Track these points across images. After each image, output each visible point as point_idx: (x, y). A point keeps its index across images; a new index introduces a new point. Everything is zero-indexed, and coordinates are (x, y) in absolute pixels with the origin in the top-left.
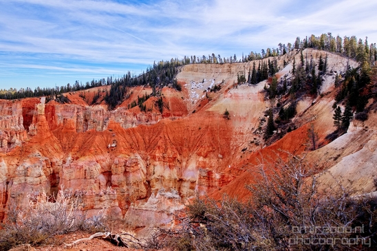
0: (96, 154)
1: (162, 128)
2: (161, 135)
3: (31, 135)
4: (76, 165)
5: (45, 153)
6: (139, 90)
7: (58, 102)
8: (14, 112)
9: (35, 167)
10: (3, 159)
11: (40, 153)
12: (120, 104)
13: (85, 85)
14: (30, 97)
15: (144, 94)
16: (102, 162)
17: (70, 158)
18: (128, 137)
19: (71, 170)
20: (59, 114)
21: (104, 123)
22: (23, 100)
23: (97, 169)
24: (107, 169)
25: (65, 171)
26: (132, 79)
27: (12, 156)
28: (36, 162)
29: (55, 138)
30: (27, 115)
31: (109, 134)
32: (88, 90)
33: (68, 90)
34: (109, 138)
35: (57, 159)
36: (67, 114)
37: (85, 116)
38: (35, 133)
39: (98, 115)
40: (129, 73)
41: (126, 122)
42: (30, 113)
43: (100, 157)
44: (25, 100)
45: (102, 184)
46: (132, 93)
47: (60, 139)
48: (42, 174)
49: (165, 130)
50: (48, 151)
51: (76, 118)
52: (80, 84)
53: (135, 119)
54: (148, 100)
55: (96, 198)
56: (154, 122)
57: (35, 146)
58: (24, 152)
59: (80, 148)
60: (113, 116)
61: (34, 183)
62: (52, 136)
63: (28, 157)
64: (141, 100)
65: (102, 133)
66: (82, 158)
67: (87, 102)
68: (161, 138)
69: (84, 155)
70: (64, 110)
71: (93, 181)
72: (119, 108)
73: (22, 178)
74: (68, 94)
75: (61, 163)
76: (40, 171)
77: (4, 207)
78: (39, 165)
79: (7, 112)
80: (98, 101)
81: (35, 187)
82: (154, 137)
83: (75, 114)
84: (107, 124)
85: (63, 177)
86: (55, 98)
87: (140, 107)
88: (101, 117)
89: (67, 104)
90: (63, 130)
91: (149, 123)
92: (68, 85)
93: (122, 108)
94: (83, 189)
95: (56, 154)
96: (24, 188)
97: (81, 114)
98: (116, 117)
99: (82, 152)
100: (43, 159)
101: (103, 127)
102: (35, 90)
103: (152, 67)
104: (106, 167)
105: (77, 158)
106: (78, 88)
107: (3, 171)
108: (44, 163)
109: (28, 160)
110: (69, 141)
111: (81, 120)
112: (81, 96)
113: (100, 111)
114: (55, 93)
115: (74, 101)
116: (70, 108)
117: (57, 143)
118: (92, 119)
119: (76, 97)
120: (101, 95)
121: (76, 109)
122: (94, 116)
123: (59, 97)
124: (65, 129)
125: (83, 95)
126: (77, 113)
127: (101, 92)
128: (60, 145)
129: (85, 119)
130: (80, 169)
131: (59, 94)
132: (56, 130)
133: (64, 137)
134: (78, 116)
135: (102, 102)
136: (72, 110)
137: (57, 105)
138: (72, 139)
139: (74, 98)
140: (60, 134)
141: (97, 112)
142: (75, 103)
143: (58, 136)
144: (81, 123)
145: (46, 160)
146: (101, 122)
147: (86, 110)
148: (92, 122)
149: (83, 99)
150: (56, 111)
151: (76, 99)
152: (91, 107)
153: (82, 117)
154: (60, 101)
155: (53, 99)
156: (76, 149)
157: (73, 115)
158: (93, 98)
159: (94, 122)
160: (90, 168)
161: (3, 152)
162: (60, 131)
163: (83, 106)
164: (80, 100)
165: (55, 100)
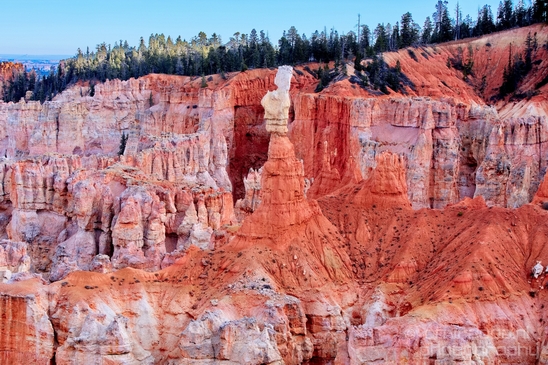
0: (481, 296)
3: (247, 211)
5: (290, 279)
7: (363, 85)
8: (205, 122)
9: (249, 327)
10: (143, 291)
11: (271, 281)
14: (261, 66)
17: (379, 306)
19: (379, 352)
20: (366, 135)
22: (235, 77)
25: (355, 352)
27: (175, 280)
28: (253, 311)
29: (326, 224)
30: (248, 135)
32: (483, 40)
33: (405, 38)
34: (540, 239)
35: (333, 305)
36: (396, 136)
37: (465, 146)
39: (519, 141)
42: (258, 130)
43: (498, 311)
47: (346, 229)
48: (274, 355)
50: (298, 272)
51: (427, 154)
57: (252, 251)
58: (214, 271)
59: (421, 272)
62: (315, 216)
63: (228, 291)
67: (480, 91)
69: (431, 298)
70: (386, 117)
74: (401, 54)
75: (344, 321)
78: (264, 320)
79: (180, 123)
80: (526, 86)
83: (426, 137)
86: (351, 70)
88: (530, 151)
89: (396, 96)
92: (406, 19)
95: (329, 288)
97: (451, 137)
99: (426, 286)
100: (278, 299)
102: (283, 41)
105: (407, 308)
106: (445, 32)
107: (143, 333)
108: (282, 318)
109: (226, 300)
110: (381, 241)
111: (448, 163)
112: (456, 64)
113: (528, 127)
114: (355, 52)
115: (428, 84)
116: (406, 113)
117: (336, 243)
118: (493, 157)
119: (436, 69)
120: (539, 62)
121: (430, 114)
122: (502, 147)
123: (367, 70)
124: (367, 194)
125: (465, 62)
126: (436, 134)
127: (540, 50)
128: (344, 252)
129: (468, 158)
130: (412, 350)
131: (369, 57)
132: (332, 195)
133: (363, 222)
134: (437, 144)
135: (542, 89)
136: (414, 120)
137: (360, 98)
138: (391, 231)
139: (426, 74)
140: (349, 211)
141: (513, 130)
142: (431, 94)
143: (341, 218)
144: (451, 173)
145: (288, 307)
146: (527, 170)
147: (471, 122)
148: (493, 172)
149: (464, 79)
150: (353, 123)
151: (433, 78)
152: (493, 109)
153: (453, 148)
154: (372, 81)
155: (345, 75)
156: (403, 274)
157: (420, 141)
158: (505, 73)
159: (499, 172)
160: (453, 351)
161: (149, 265)
162: (347, 198)
163: (459, 106)
164: (449, 80)
165: (352, 80)
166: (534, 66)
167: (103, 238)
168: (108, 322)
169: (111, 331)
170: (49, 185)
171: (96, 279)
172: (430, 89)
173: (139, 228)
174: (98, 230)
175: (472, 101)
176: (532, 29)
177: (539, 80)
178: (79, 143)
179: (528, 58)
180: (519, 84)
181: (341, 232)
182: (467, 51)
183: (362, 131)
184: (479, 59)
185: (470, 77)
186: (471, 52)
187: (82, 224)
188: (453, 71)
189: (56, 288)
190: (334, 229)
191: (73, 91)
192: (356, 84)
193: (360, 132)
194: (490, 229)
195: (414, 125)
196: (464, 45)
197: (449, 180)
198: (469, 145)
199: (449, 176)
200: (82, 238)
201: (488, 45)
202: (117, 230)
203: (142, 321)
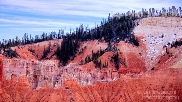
1: (122, 86)
2: (121, 94)
6: (92, 44)
7: (6, 56)
12: (72, 60)
13: (34, 38)
15: (99, 48)
18: (85, 96)
20: (8, 70)
26: (85, 32)
29: (7, 95)
31: (65, 92)
32: (37, 44)
33: (17, 43)
34: (65, 97)
36: (16, 69)
37: (34, 72)
39: (50, 70)
40: (82, 26)
41: (79, 78)
46: (85, 47)
47: (13, 96)
49: (125, 88)
51: (25, 74)
52: (29, 38)
53: (89, 76)
54: (103, 56)
56: (110, 80)
60: (65, 73)
62: (4, 93)
64: (96, 56)
65: (57, 91)
67: (37, 57)
68: (121, 96)
70: (13, 64)
72: (71, 63)
80: (49, 56)
82: (113, 96)
83: (24, 70)
84: (60, 81)
86: (3, 52)
87: (94, 62)
88: (53, 73)
89: (15, 59)
90: (16, 87)
91: (104, 80)
92: (17, 38)
93: (75, 63)
97: (31, 70)
98: (68, 73)
101: (54, 84)
103: (107, 20)
106: (28, 42)
110: (22, 99)
111: (30, 77)
112: (30, 50)
113: (52, 67)
114: (3, 47)
115: (23, 55)
116: (19, 63)
117: (10, 100)
118: (43, 75)
119: (25, 51)
120: (52, 50)
121: (25, 64)
122: (45, 72)
123: (7, 51)
124: (18, 86)
125: (33, 50)
126: (27, 69)
127: (52, 47)
129: (35, 75)
131: (7, 48)
132: (8, 87)
133: (17, 94)
135: (53, 57)
136: (21, 65)
137: (5, 59)
138: (25, 96)
139: (23, 53)
140: (13, 91)
141: (48, 68)
142: (24, 58)
143: (11, 93)
144: (31, 79)
147: (35, 66)
148: (43, 79)
149: (32, 54)
150: (4, 66)
151: (25, 54)
152: (41, 62)
153: (32, 73)
154: (9, 55)
155: (1, 53)
157: (23, 71)
158: (43, 53)
159: (45, 79)
162: (12, 87)
163: (32, 61)
164: (29, 54)
165: (3, 54)
166: (51, 51)
172: (24, 57)
175: (35, 60)
176: (50, 41)
177: (52, 54)
179: (49, 49)
180: (47, 55)
181: (11, 97)
182: (33, 47)
184: (36, 49)
185: (34, 53)
186: (34, 47)
188: (29, 52)
190: (9, 96)
192: (4, 56)
193: (6, 69)
194: (53, 94)
195: (21, 67)
196: (32, 45)
197: (31, 81)
198: (35, 72)
199: (30, 80)
201: (39, 45)
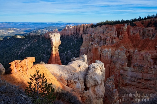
0: (149, 49)
3: (120, 39)
4: (140, 54)
5: (126, 47)
8: (113, 30)
9: (122, 52)
10: (110, 48)
11: (124, 47)
14: (119, 24)
16: (152, 54)
17: (136, 50)
19: (137, 55)
21: (153, 36)
22: (116, 25)
23: (149, 57)
24: (154, 57)
25: (134, 55)
27: (113, 47)
28: (122, 50)
35: (131, 50)
38: (122, 39)
42: (119, 30)
43: (152, 51)
44: (117, 25)
45: (151, 63)
48: (125, 55)
50: (127, 46)
55: (149, 69)
57: (122, 44)
58: (117, 46)
59: (142, 46)
61: (122, 58)
63: (119, 48)
66: (143, 51)
69: (143, 50)
71: (147, 61)
73: (117, 56)
74: (135, 22)
75: (132, 52)
76: (124, 54)
77: (110, 65)
78: (124, 51)
79: (110, 30)
81: (122, 60)
85: (134, 58)
94: (143, 64)
95: (131, 48)
96: (118, 59)
99: (142, 48)
100: (125, 49)
102: (121, 21)
104: (154, 56)
105: (140, 51)
108: (126, 51)
109: (119, 49)
128: (132, 44)
130: (141, 55)
134: (140, 32)
145: (126, 50)
146: (151, 35)
156: (139, 47)
160: (146, 56)
161: (110, 45)
167: (104, 42)
168: (106, 51)
169: (107, 52)
170: (99, 36)
171: (105, 46)
173: (108, 41)
174: (104, 41)
178: (99, 32)
183: (131, 31)
187: (102, 40)
189: (101, 47)
191: (98, 26)
200: (102, 42)
202: (106, 41)
203: (110, 51)
